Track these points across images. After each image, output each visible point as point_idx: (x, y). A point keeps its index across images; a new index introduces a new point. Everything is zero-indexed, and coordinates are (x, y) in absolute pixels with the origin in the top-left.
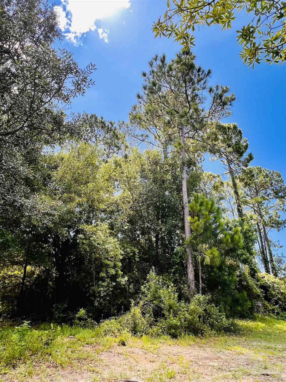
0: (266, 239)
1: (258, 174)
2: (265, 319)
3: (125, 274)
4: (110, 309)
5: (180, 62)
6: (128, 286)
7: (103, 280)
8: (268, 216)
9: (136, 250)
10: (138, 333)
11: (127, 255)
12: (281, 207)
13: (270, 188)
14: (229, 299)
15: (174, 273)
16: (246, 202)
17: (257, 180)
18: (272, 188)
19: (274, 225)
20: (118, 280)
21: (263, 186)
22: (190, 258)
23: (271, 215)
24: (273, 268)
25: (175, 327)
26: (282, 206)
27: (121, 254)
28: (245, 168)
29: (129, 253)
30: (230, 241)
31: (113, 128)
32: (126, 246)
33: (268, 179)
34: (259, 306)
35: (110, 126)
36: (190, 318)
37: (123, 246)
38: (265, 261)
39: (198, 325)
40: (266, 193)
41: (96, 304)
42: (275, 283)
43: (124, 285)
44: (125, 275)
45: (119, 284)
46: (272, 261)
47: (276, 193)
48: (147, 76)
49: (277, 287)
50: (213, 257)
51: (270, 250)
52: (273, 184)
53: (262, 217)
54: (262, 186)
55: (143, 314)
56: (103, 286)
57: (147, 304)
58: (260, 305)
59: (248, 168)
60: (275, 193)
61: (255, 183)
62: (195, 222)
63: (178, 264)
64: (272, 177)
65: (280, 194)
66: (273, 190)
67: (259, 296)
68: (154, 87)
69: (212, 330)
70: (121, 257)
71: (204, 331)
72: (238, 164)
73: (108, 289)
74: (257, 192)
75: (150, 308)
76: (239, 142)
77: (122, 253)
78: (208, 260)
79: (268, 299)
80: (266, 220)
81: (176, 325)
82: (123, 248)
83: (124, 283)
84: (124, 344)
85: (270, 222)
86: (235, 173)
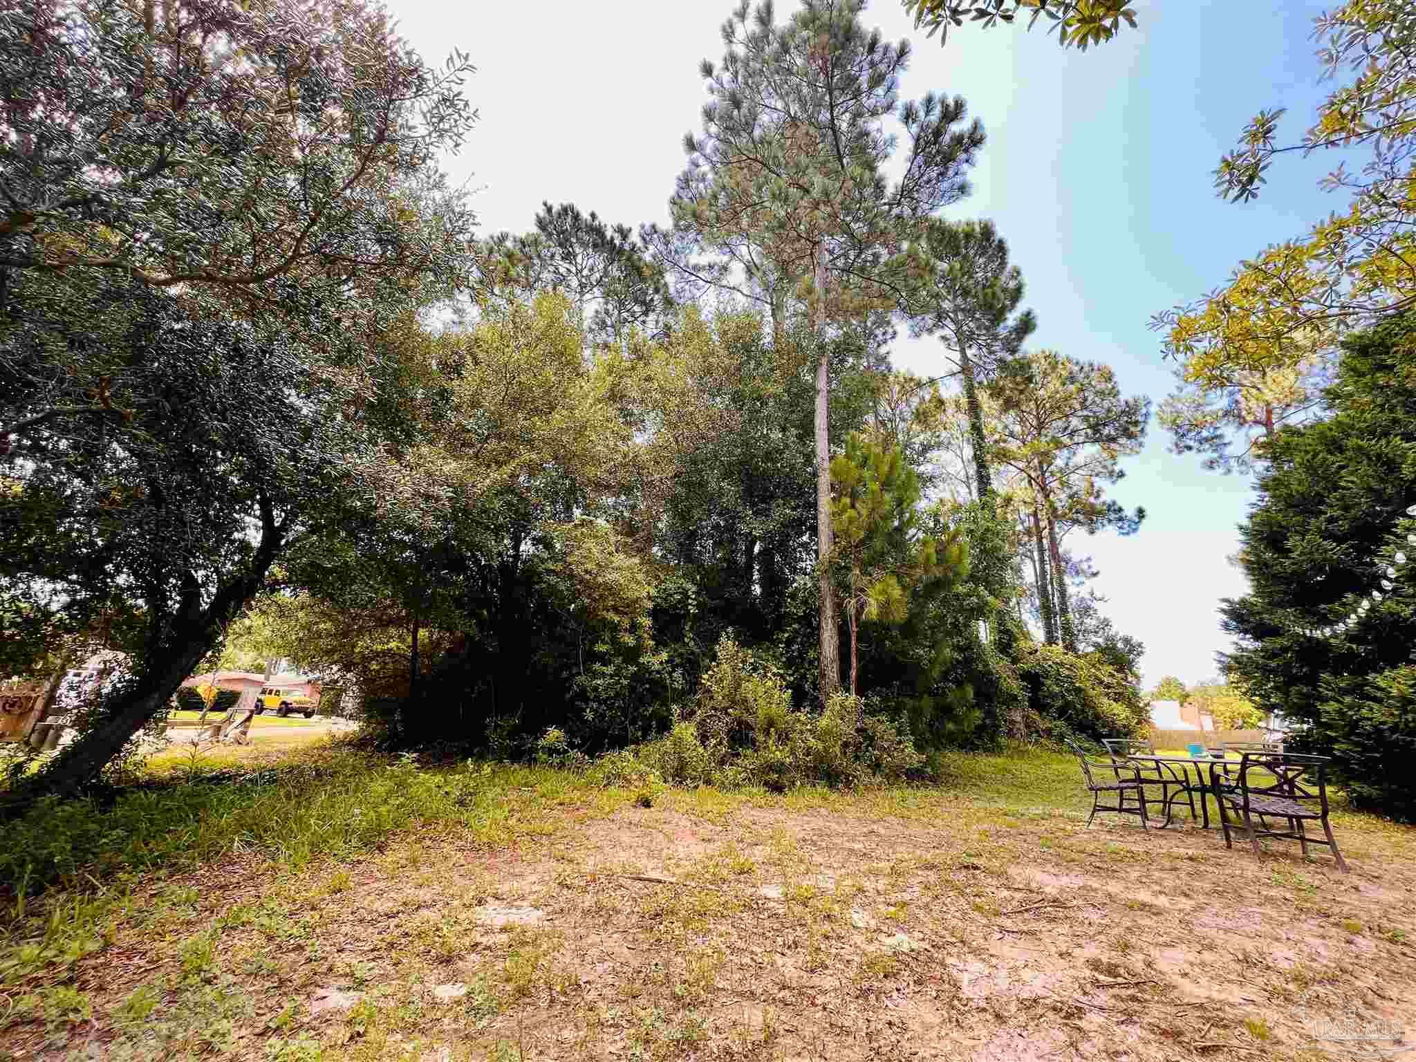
0: (1055, 556)
1: (1045, 374)
2: (1027, 751)
3: (660, 643)
4: (625, 729)
5: (813, 22)
6: (670, 674)
7: (604, 659)
8: (1068, 491)
9: (689, 586)
10: (689, 781)
11: (665, 599)
12: (1105, 467)
13: (1080, 413)
14: (927, 703)
15: (789, 643)
16: (1004, 456)
17: (1042, 392)
18: (1085, 413)
19: (1081, 517)
20: (641, 660)
21: (1059, 407)
22: (828, 604)
23: (1075, 489)
24: (1067, 629)
25: (780, 768)
26: (1108, 463)
27: (649, 598)
28: (1010, 358)
29: (671, 595)
30: (934, 559)
31: (627, 247)
32: (662, 577)
33: (1072, 388)
34: (1013, 722)
35: (617, 242)
36: (820, 747)
37: (657, 577)
38: (1047, 612)
39: (841, 762)
40: (1066, 428)
41: (589, 716)
42: (1062, 664)
43: (658, 672)
44: (661, 647)
45: (645, 669)
46: (1064, 611)
47: (1095, 428)
48: (715, 73)
49: (1068, 676)
50: (888, 602)
51: (1062, 584)
52: (1088, 403)
53: (1047, 496)
54: (1057, 407)
55: (704, 738)
56: (603, 675)
57: (712, 716)
58: (1019, 719)
59: (1017, 356)
60: (1090, 427)
61: (1036, 400)
62: (843, 511)
63: (799, 620)
64: (1086, 381)
65: (1106, 431)
66: (1086, 418)
67: (1015, 698)
68: (736, 112)
69: (874, 775)
70: (650, 605)
71: (854, 777)
72: (988, 346)
73: (617, 683)
74: (1041, 426)
75: (720, 726)
76: (996, 278)
77: (653, 592)
78: (872, 611)
79: (1038, 704)
80: (1058, 505)
81: (783, 764)
82: (655, 583)
83: (657, 667)
84: (647, 804)
85: (1070, 510)
86: (978, 374)
